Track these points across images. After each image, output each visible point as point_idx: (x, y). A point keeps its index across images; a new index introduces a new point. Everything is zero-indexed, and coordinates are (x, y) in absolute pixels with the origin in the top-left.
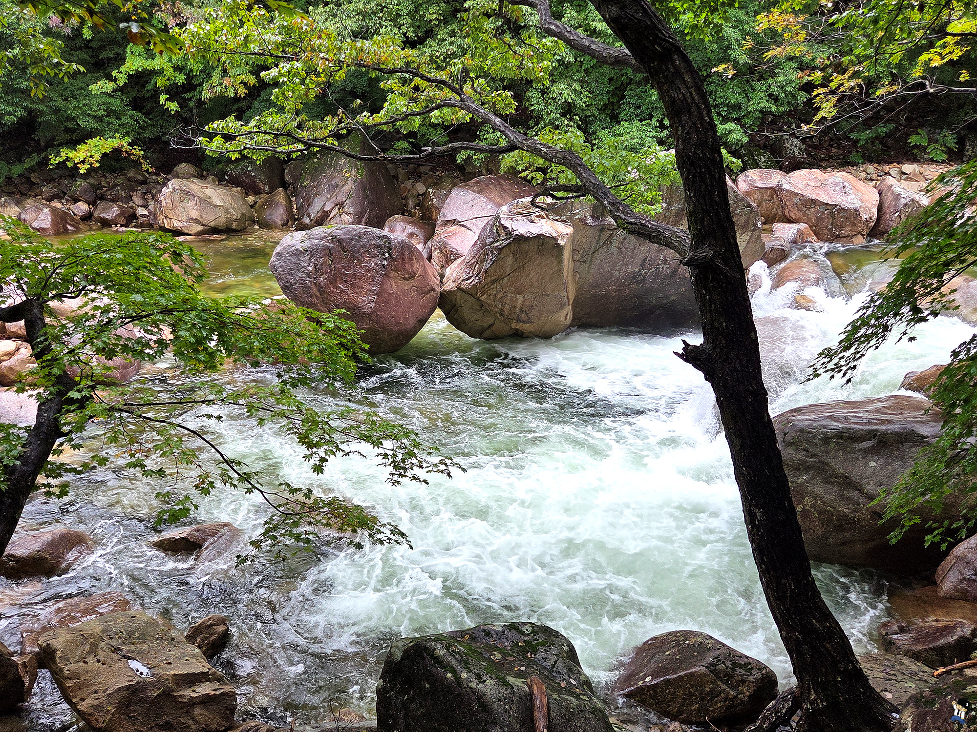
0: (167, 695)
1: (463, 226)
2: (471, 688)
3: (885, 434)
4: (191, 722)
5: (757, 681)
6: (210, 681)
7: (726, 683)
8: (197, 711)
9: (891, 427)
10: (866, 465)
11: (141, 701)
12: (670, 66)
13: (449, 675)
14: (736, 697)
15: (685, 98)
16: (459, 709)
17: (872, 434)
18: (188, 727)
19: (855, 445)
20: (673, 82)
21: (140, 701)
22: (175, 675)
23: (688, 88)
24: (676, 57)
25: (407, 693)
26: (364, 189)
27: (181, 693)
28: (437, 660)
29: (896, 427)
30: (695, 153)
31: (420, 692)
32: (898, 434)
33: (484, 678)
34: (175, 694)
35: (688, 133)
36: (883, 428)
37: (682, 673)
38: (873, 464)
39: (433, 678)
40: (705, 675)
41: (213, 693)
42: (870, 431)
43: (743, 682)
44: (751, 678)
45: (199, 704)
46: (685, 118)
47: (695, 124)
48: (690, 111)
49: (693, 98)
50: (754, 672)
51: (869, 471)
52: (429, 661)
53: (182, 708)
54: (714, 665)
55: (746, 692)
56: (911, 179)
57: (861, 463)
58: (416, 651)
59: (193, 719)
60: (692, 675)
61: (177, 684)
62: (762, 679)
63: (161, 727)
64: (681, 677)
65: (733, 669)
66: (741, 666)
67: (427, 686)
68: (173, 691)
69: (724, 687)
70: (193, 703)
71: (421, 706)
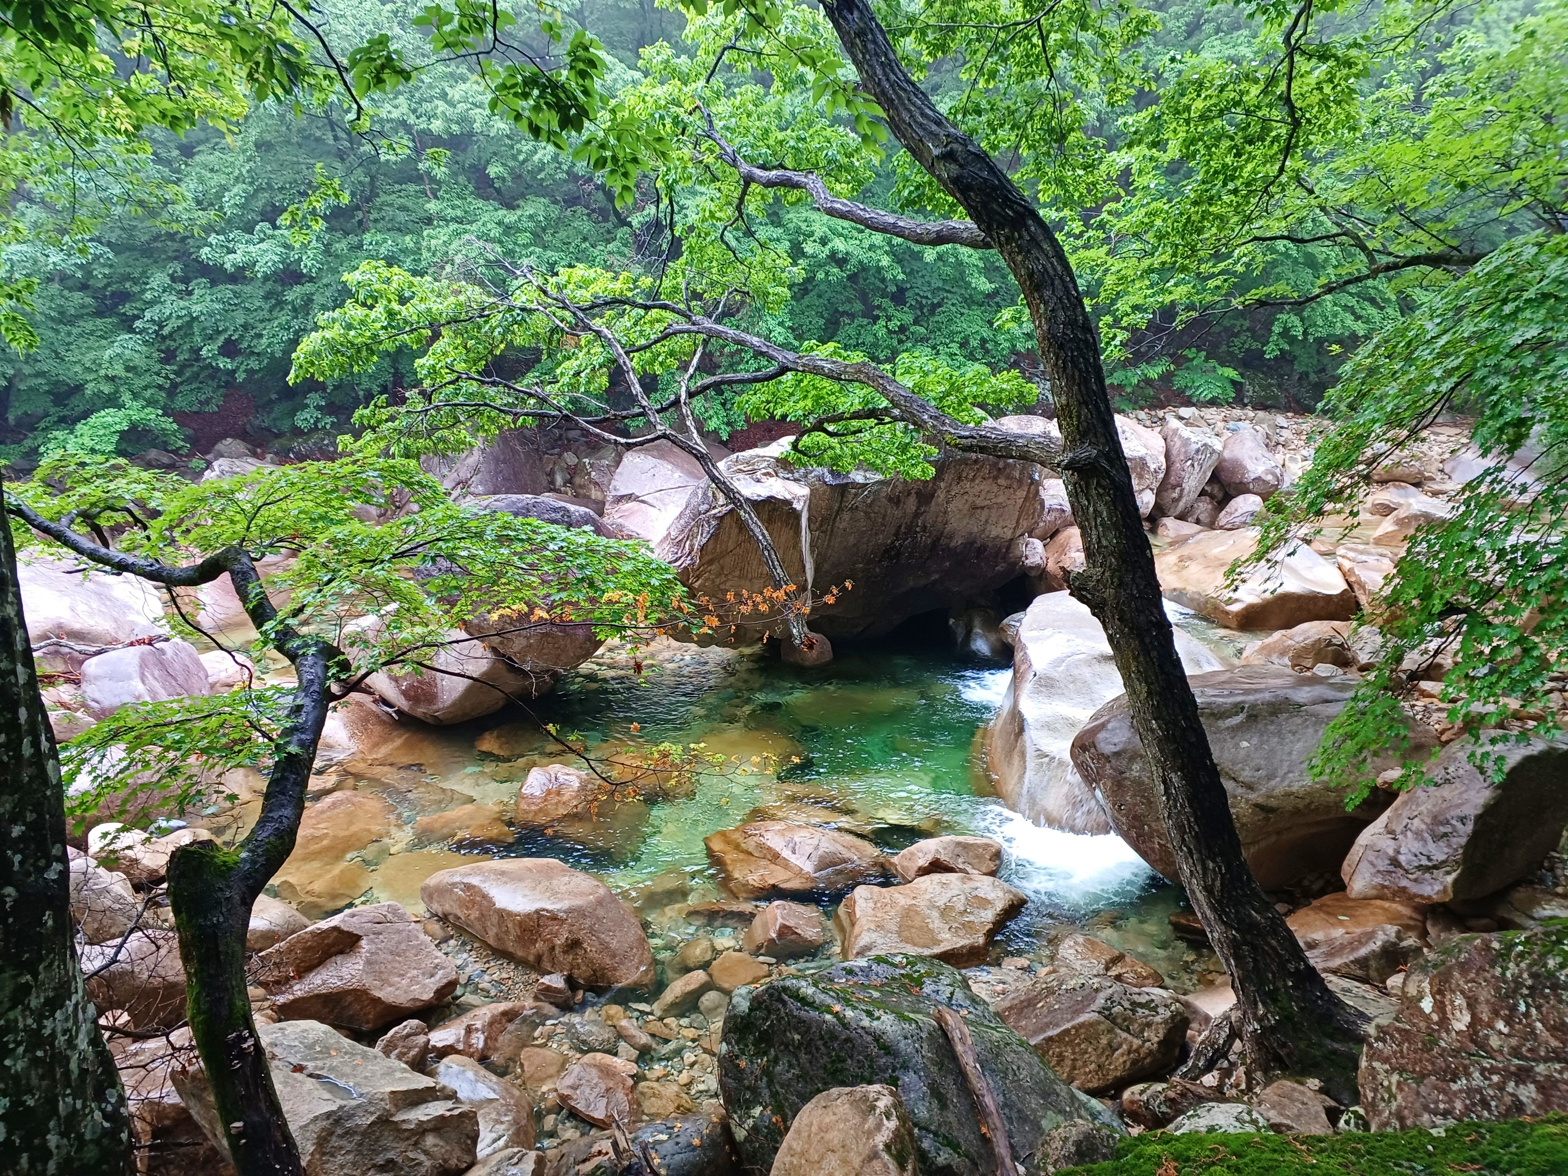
0: (384, 1121)
1: (643, 502)
2: (863, 1028)
3: (1253, 706)
4: (422, 1157)
5: (1165, 1022)
6: (437, 1099)
7: (1128, 1030)
8: (430, 1140)
9: (1258, 696)
10: (1237, 746)
11: (349, 1133)
12: (1025, 234)
13: (828, 1017)
14: (1141, 1047)
15: (1046, 270)
16: (851, 1057)
17: (1238, 708)
18: (420, 1164)
19: (1220, 723)
20: (1029, 251)
21: (347, 1133)
22: (393, 1092)
23: (1048, 258)
24: (1030, 222)
25: (765, 1053)
26: (497, 461)
27: (405, 1117)
28: (804, 1001)
29: (1267, 696)
30: (1064, 333)
31: (787, 1047)
32: (1270, 704)
33: (877, 1014)
34: (395, 1119)
35: (1053, 311)
36: (1251, 698)
37: (1068, 1026)
38: (1245, 744)
39: (803, 1026)
40: (1098, 1023)
41: (448, 1114)
42: (1236, 705)
43: (1149, 1025)
44: (1158, 1019)
45: (431, 1130)
46: (1047, 293)
47: (1060, 299)
48: (1053, 284)
49: (1055, 269)
50: (1161, 1010)
51: (1242, 753)
52: (793, 1004)
53: (408, 1139)
54: (1109, 1009)
55: (1154, 1037)
56: (1192, 425)
57: (1229, 744)
58: (771, 995)
59: (426, 1153)
60: (1082, 1025)
61: (396, 1106)
62: (1172, 1017)
63: (382, 1168)
64: (1067, 1032)
65: (1134, 1011)
66: (1142, 1005)
67: (797, 1037)
68: (392, 1115)
69: (1124, 1035)
70: (422, 1130)
71: (791, 1066)
